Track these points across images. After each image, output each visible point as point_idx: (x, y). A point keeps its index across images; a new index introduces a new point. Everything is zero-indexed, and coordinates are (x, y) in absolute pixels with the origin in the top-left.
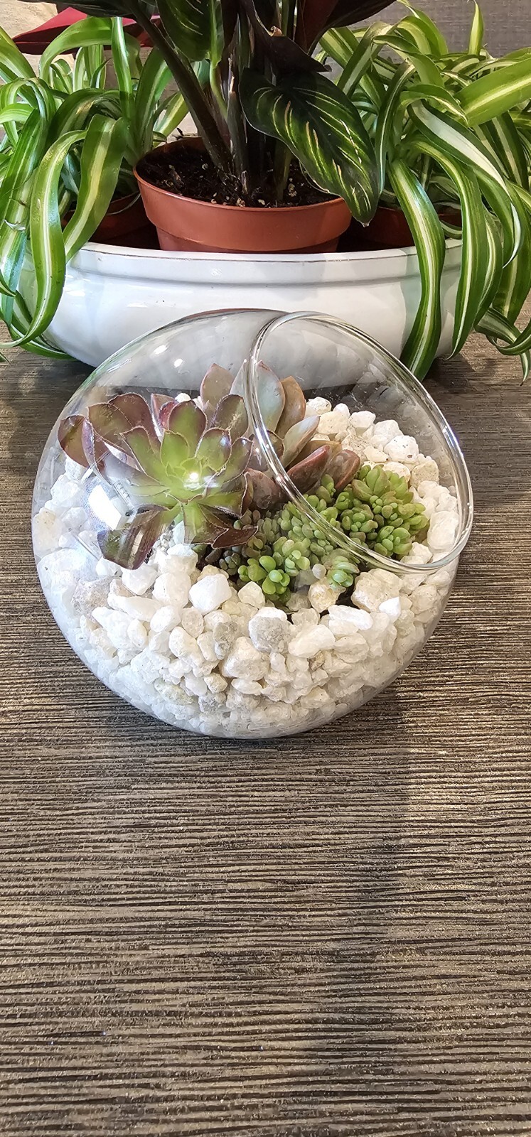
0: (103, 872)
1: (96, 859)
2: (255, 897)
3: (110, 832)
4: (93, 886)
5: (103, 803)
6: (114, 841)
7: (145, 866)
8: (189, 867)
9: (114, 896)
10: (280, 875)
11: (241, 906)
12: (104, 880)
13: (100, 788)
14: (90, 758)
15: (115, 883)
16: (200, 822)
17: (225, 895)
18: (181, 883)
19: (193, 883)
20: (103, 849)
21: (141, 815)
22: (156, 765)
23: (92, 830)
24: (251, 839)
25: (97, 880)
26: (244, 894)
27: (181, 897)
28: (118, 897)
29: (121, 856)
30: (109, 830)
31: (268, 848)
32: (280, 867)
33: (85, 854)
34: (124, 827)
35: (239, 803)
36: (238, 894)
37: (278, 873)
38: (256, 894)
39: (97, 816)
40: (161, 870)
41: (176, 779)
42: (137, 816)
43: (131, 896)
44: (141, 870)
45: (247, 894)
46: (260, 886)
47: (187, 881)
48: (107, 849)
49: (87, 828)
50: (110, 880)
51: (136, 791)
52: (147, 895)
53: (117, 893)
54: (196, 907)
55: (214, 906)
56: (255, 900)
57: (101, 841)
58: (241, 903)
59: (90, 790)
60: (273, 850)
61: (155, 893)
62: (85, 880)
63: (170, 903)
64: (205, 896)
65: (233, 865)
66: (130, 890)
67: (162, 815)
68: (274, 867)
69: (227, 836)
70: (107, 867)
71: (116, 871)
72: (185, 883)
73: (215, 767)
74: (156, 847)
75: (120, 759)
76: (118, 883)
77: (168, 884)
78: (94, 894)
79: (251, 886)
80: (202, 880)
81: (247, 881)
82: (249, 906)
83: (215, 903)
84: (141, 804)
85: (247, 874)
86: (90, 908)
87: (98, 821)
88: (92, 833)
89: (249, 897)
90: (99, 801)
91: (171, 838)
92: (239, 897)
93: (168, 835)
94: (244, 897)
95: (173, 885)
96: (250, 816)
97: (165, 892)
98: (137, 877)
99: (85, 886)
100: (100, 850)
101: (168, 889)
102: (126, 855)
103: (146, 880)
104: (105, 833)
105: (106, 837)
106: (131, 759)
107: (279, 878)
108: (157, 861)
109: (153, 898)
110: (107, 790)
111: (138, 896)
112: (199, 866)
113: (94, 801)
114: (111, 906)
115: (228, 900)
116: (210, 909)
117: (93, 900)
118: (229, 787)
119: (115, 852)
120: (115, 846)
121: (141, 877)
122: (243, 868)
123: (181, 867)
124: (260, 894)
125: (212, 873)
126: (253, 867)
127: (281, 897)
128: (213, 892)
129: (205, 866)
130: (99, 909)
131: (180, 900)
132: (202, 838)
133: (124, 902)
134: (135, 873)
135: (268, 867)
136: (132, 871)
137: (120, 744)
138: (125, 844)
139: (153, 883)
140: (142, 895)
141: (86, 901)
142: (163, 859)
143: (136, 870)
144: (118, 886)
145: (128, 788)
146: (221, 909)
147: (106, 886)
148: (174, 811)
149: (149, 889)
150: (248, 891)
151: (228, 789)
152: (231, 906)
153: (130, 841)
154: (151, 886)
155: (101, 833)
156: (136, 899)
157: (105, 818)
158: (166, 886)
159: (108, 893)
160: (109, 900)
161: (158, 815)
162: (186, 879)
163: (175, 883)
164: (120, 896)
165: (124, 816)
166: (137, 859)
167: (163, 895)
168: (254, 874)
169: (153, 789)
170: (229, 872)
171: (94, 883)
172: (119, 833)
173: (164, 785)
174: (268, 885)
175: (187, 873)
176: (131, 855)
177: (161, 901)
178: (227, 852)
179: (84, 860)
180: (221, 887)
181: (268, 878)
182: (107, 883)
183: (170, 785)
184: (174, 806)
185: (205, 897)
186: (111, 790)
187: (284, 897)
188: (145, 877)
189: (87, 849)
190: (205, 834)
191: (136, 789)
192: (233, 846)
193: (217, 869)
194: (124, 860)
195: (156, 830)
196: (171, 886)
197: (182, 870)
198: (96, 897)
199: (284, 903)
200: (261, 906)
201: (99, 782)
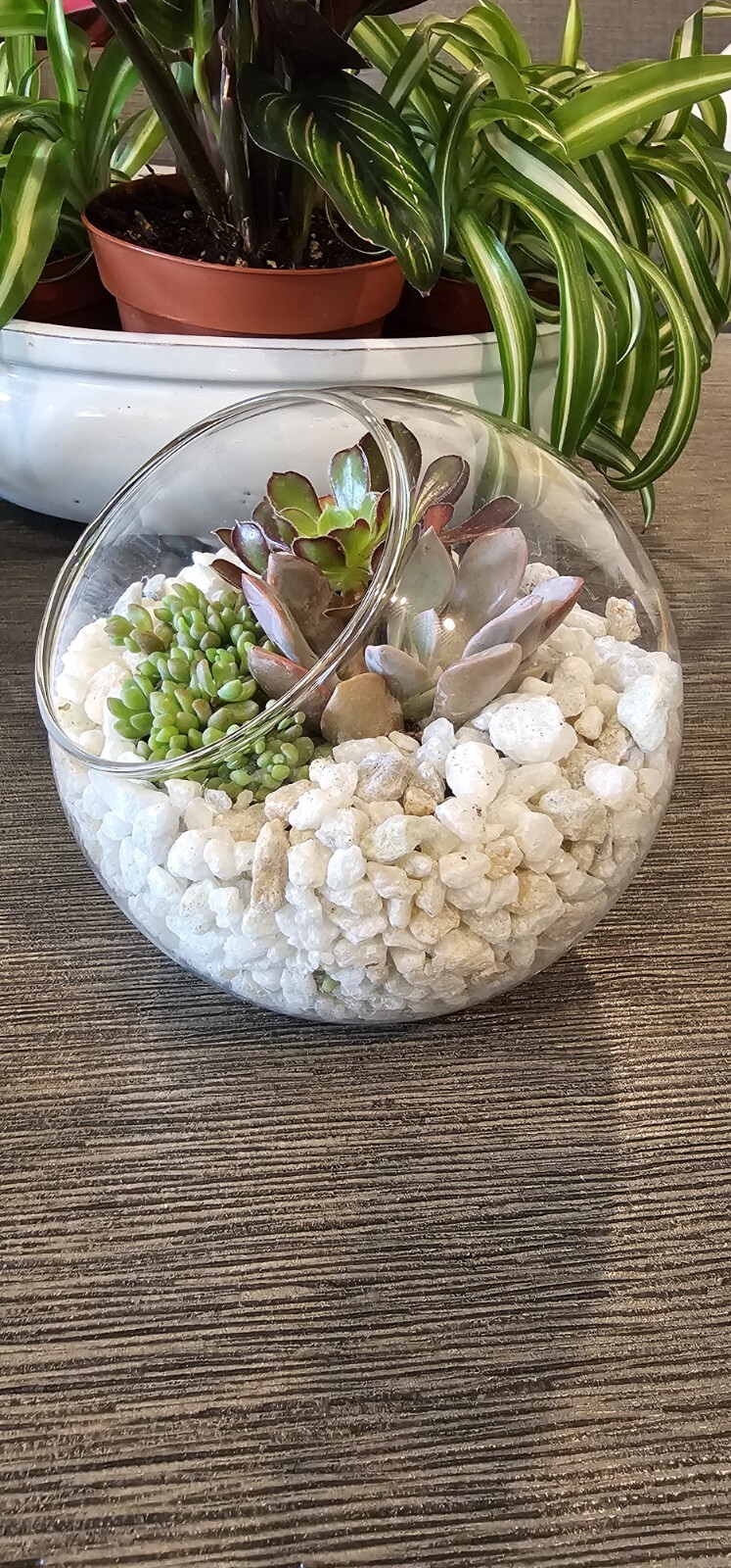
0: (39, 1286)
1: (30, 1265)
2: (284, 1312)
3: (52, 1219)
4: (23, 1311)
5: (41, 1172)
6: (58, 1233)
7: (108, 1271)
8: (179, 1268)
9: (57, 1325)
10: (323, 1273)
11: (263, 1327)
12: (41, 1299)
13: (35, 1147)
14: (20, 1100)
15: (59, 1302)
16: (196, 1194)
17: (236, 1311)
18: (167, 1297)
19: (186, 1295)
20: (41, 1248)
21: (101, 1189)
22: (124, 1106)
23: (21, 1217)
24: (274, 1217)
25: (30, 1299)
26: (267, 1308)
27: (167, 1319)
28: (63, 1325)
29: (69, 1257)
30: (49, 1215)
31: (302, 1230)
32: (322, 1261)
33: (11, 1258)
34: (74, 1209)
35: (256, 1161)
36: (258, 1309)
37: (319, 1271)
38: (286, 1307)
39: (30, 1194)
40: (133, 1276)
41: (156, 1127)
42: (94, 1190)
43: (85, 1323)
44: (102, 1279)
45: (271, 1308)
46: (292, 1292)
47: (176, 1292)
48: (46, 1248)
49: (13, 1214)
50: (50, 1298)
51: (93, 1150)
52: (111, 1320)
53: (62, 1320)
54: (191, 1334)
55: (220, 1331)
56: (285, 1317)
57: (37, 1234)
58: (261, 1322)
59: (18, 1152)
60: (310, 1234)
61: (126, 1315)
62: (10, 1300)
63: (149, 1331)
64: (205, 1315)
65: (249, 1261)
66: (83, 1313)
67: (135, 1186)
68: (313, 1261)
69: (238, 1215)
70: (47, 1276)
71: (62, 1283)
72: (172, 1296)
73: (218, 1104)
74: (126, 1239)
75: (67, 1100)
76: (64, 1302)
77: (146, 1298)
78: (24, 1324)
79: (277, 1293)
80: (201, 1289)
81: (271, 1286)
82: (274, 1327)
83: (220, 1326)
84: (101, 1170)
85: (270, 1274)
86: (17, 1348)
87: (31, 1202)
88: (22, 1222)
89: (275, 1313)
90: (33, 1168)
91: (149, 1224)
92: (259, 1314)
93: (146, 1218)
94: (267, 1313)
95: (152, 1300)
96: (274, 1180)
97: (140, 1313)
98: (95, 1290)
99: (9, 1311)
100: (36, 1249)
101: (145, 1307)
102: (77, 1256)
103: (109, 1295)
104: (44, 1220)
105: (45, 1227)
106: (84, 1098)
107: (322, 1278)
108: (128, 1262)
109: (120, 1325)
110: (48, 1151)
111: (97, 1322)
112: (194, 1267)
113: (25, 1169)
114: (52, 1341)
115: (242, 1320)
116: (214, 1337)
117: (24, 1334)
118: (239, 1136)
119: (59, 1251)
120: (61, 1242)
121: (101, 1290)
122: (265, 1265)
123: (166, 1270)
124: (292, 1306)
125: (216, 1276)
126: (281, 1263)
127: (326, 1309)
128: (218, 1308)
129: (205, 1266)
130: (34, 1347)
131: (166, 1324)
132: (199, 1220)
133: (74, 1334)
134: (92, 1284)
135: (304, 1261)
136: (87, 1280)
137: (66, 1075)
138: (75, 1237)
139: (120, 1299)
140: (104, 1321)
141: (11, 1336)
142: (136, 1257)
143: (94, 1279)
144: (63, 1308)
145: (81, 1145)
146: (231, 1335)
147: (44, 1309)
148: (154, 1179)
149: (115, 1309)
150: (274, 1302)
151: (239, 1139)
152: (247, 1329)
153: (83, 1232)
154: (118, 1305)
155: (35, 1221)
156: (94, 1327)
157: (43, 1197)
158: (142, 1302)
159: (47, 1321)
160: (49, 1332)
161: (129, 1187)
162: (174, 1289)
163: (157, 1297)
164: (68, 1324)
165: (73, 1192)
166: (95, 1261)
167: (137, 1318)
168: (282, 1274)
169: (121, 1144)
170: (243, 1274)
171: (25, 1306)
172: (65, 1219)
173: (138, 1138)
174: (305, 1291)
175: (175, 1279)
176: (85, 1256)
177: (134, 1327)
178: (239, 1241)
179: (8, 1268)
180: (230, 1299)
181: (304, 1279)
182: (46, 1303)
183: (146, 1138)
184: (154, 1170)
185: (206, 1318)
186: (53, 1151)
187: (331, 1308)
188: (109, 1290)
189: (14, 1250)
190: (204, 1214)
191: (93, 1146)
192: (248, 1231)
193: (223, 1270)
194: (74, 1264)
195: (126, 1211)
196: (150, 1302)
197: (167, 1275)
198: (29, 1328)
199: (331, 1318)
200: (295, 1327)
201: (33, 1139)
